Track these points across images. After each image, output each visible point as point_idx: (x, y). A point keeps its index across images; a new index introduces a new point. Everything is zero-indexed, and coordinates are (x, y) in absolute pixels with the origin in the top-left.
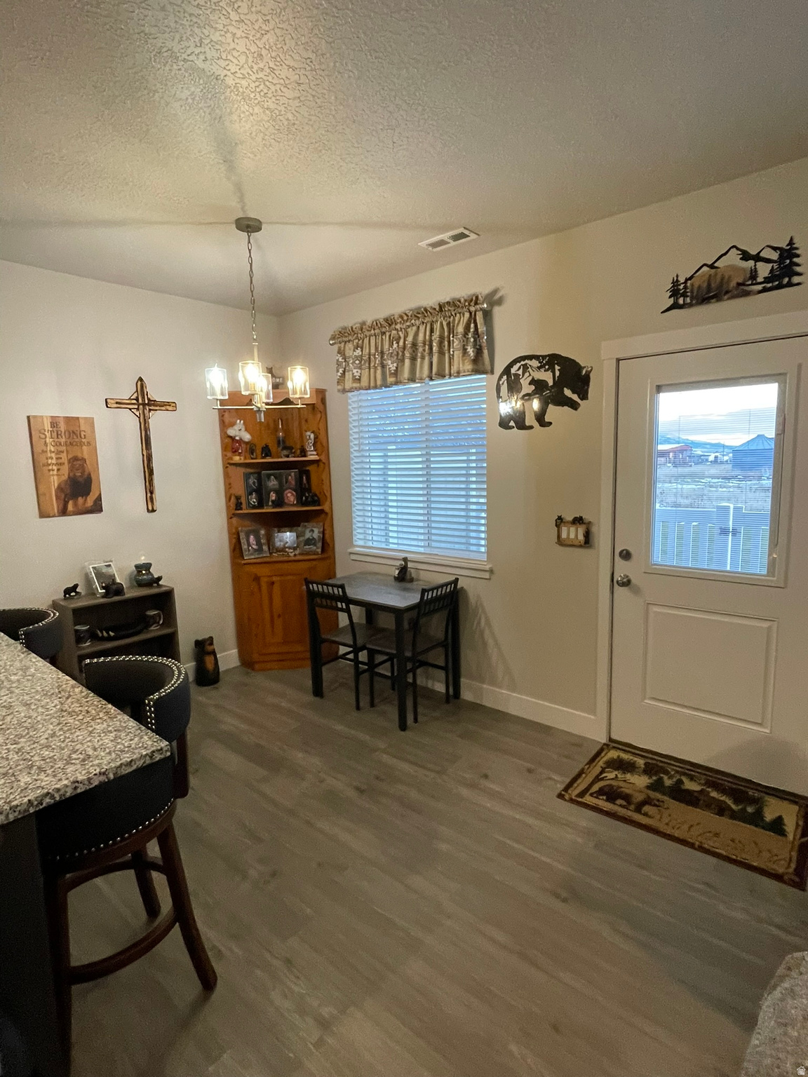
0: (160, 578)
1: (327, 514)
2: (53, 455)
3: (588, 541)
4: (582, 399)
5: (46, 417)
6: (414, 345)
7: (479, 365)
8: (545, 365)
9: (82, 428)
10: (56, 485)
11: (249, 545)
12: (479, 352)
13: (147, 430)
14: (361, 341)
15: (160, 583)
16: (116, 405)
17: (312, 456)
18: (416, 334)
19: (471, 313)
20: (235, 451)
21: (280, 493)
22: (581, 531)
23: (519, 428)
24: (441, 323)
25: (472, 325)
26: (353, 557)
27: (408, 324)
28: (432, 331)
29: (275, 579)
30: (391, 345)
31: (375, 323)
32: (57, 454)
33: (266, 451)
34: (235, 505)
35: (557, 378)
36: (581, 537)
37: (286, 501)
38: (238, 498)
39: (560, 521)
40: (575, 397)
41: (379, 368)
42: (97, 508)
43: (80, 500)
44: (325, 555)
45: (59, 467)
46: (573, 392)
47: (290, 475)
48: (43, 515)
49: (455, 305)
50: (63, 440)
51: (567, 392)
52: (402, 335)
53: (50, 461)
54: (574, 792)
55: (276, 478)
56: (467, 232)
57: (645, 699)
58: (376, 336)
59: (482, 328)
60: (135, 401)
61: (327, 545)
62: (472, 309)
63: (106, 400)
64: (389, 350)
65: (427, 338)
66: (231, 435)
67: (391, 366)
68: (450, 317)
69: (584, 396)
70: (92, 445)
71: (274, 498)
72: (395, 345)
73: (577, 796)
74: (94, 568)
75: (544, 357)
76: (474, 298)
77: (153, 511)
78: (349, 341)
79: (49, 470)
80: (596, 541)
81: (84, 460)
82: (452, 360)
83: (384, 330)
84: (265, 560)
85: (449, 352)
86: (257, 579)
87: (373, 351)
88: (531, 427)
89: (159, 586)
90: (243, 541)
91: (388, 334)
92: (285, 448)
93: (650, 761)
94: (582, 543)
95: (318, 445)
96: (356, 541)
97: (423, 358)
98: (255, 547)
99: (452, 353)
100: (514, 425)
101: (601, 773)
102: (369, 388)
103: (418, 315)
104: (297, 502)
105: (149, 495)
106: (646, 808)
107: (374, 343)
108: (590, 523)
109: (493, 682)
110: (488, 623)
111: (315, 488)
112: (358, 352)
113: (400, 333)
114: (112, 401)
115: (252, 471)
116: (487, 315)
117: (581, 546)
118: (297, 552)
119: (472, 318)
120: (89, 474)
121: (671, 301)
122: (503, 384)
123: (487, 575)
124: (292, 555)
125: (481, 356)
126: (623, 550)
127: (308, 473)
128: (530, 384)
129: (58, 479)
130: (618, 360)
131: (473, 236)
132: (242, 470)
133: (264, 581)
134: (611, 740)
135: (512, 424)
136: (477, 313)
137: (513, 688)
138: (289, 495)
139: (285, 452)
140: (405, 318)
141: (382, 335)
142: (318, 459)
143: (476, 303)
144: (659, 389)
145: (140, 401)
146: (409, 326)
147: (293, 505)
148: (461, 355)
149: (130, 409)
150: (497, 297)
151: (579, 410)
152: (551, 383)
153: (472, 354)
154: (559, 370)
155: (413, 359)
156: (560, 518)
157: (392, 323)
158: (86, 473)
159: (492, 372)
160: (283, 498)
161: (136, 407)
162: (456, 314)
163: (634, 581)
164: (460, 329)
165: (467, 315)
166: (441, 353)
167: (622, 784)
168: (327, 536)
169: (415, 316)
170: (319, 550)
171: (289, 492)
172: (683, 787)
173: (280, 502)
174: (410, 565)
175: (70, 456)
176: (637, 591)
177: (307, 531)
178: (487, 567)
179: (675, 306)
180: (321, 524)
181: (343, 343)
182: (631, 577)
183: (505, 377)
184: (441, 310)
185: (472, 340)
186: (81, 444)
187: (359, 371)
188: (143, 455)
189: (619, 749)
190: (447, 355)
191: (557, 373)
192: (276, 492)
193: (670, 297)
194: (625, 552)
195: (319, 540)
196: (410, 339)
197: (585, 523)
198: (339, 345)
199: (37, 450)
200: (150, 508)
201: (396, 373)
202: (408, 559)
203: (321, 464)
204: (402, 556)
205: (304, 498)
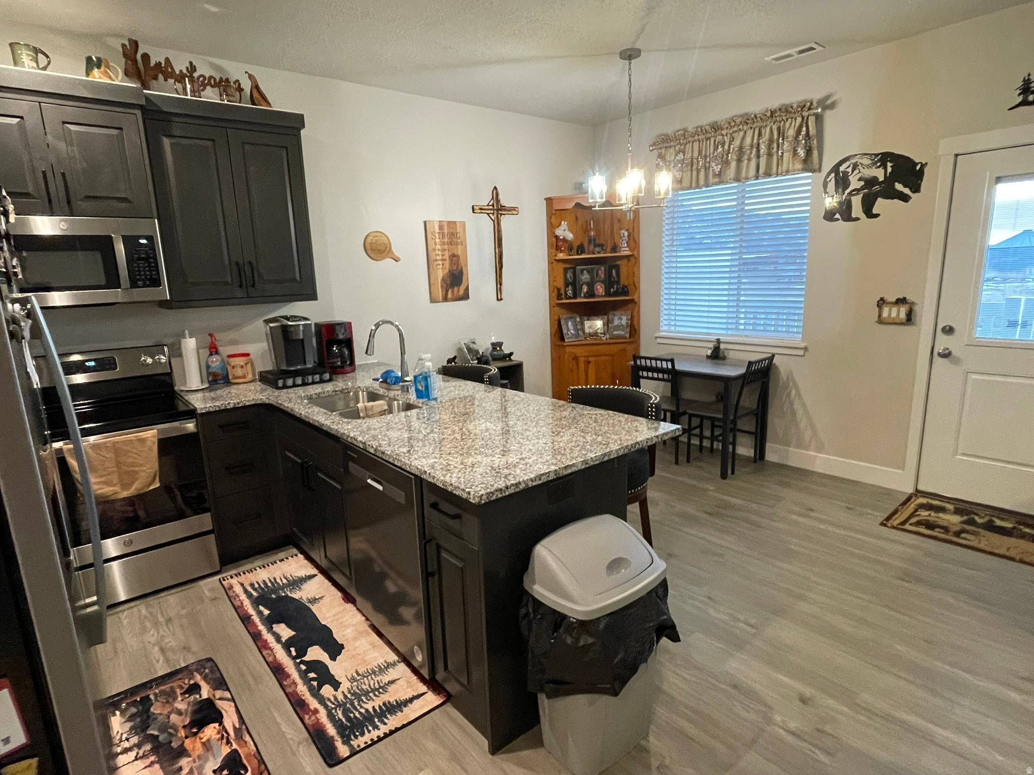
0: (511, 354)
1: (636, 303)
2: (440, 253)
3: (910, 318)
4: (914, 192)
5: (436, 221)
6: (741, 148)
7: (808, 165)
8: (876, 163)
9: (458, 231)
10: (441, 276)
11: (568, 330)
12: (809, 152)
13: (499, 231)
14: (683, 146)
15: (512, 357)
16: (479, 211)
17: (625, 251)
18: (743, 138)
19: (803, 118)
20: (558, 249)
21: (591, 285)
22: (903, 311)
23: (845, 220)
24: (771, 128)
25: (804, 129)
26: (659, 341)
27: (735, 129)
28: (760, 135)
29: (591, 359)
30: (716, 148)
31: (699, 130)
32: (442, 252)
33: (581, 249)
34: (557, 294)
35: (888, 175)
36: (903, 315)
37: (596, 293)
38: (559, 290)
39: (882, 303)
40: (907, 191)
41: (703, 170)
42: (466, 297)
43: (456, 289)
44: (631, 340)
45: (443, 262)
46: (905, 186)
47: (600, 269)
48: (433, 301)
49: (787, 111)
50: (446, 240)
51: (899, 187)
52: (727, 140)
53: (438, 258)
54: (896, 521)
55: (588, 272)
56: (814, 46)
57: (956, 454)
58: (699, 142)
59: (812, 131)
60: (491, 207)
61: (634, 330)
62: (805, 114)
63: (473, 206)
64: (714, 153)
65: (755, 141)
66: (558, 234)
67: (715, 168)
68: (780, 122)
69: (916, 189)
70: (463, 244)
71: (585, 290)
72: (720, 149)
73: (898, 524)
74: (465, 344)
75: (876, 155)
76: (809, 104)
77: (501, 299)
78: (670, 147)
79: (437, 265)
80: (918, 319)
81: (459, 256)
82: (780, 161)
83: (709, 135)
84: (580, 343)
85: (778, 153)
86: (576, 358)
87: (696, 154)
88: (857, 219)
89: (510, 360)
90: (564, 327)
91: (712, 140)
92: (596, 246)
93: (958, 506)
94: (904, 321)
95: (632, 242)
96: (662, 327)
97: (749, 159)
98: (572, 331)
99: (780, 154)
100: (840, 217)
101: (916, 510)
102: (690, 188)
103: (747, 121)
104: (605, 293)
105: (499, 286)
106: (963, 535)
107: (697, 149)
108: (913, 303)
109: (799, 445)
110: (799, 394)
111: (624, 280)
112: (681, 156)
113: (725, 138)
114: (477, 208)
115: (569, 266)
116: (819, 118)
117: (902, 324)
118: (608, 336)
119: (805, 121)
120: (461, 267)
121: (1020, 98)
122: (830, 181)
123: (801, 352)
124: (604, 338)
125: (811, 156)
126: (946, 327)
127: (617, 268)
128: (859, 180)
129: (443, 272)
130: (957, 155)
131: (819, 49)
132: (562, 266)
133: (582, 360)
134: (917, 490)
135: (837, 216)
136: (810, 117)
137: (820, 450)
138: (599, 287)
139: (597, 249)
140: (733, 124)
141: (706, 140)
142: (631, 254)
143: (809, 109)
144: (998, 179)
145: (495, 208)
146: (735, 132)
147: (601, 296)
148: (791, 156)
149: (488, 214)
150: (829, 102)
151: (909, 202)
152: (881, 179)
153: (802, 155)
154: (891, 166)
155: (739, 161)
156: (882, 299)
157: (718, 129)
158: (460, 267)
159: (820, 170)
160: (593, 290)
161: (492, 212)
162: (787, 120)
163: (954, 353)
164: (791, 132)
165: (799, 120)
166: (770, 155)
167: (937, 519)
168: (635, 323)
169: (745, 122)
170: (628, 335)
171: (599, 285)
172: (995, 525)
173: (591, 294)
174: (722, 346)
175: (451, 253)
176: (957, 361)
177: (616, 318)
178: (803, 345)
179: (1025, 103)
180: (629, 312)
181: (664, 149)
182: (951, 349)
183: (833, 175)
184: (772, 116)
185: (803, 142)
186: (457, 244)
187: (681, 173)
188: (495, 252)
189: (927, 497)
190: (775, 157)
191: (889, 170)
192: (588, 284)
193: (1020, 94)
194: (948, 328)
195: (627, 327)
196: (737, 143)
197: (908, 303)
198: (660, 151)
199: (430, 249)
200: (499, 297)
201: (720, 175)
202: (718, 341)
203: (632, 259)
204: (714, 338)
205: (612, 290)
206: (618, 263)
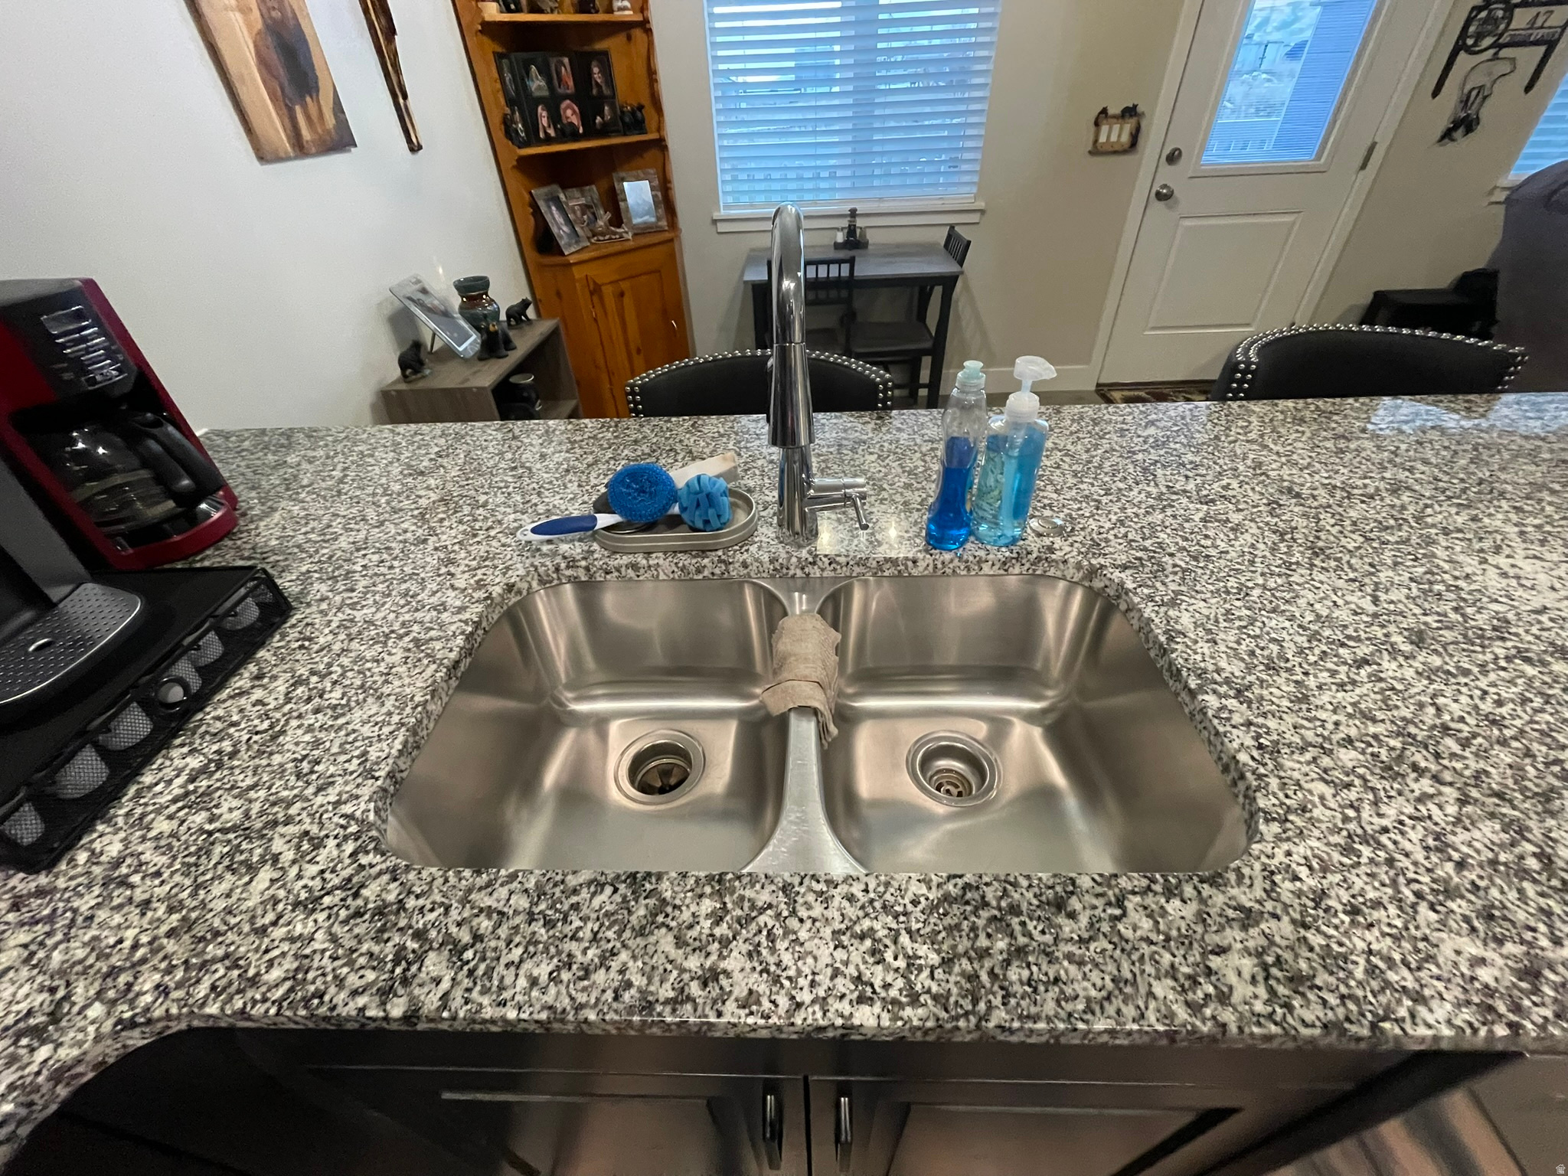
1: (659, 148)
3: (1134, 142)
11: (557, 225)
17: (621, 10)
21: (554, 107)
22: (1128, 127)
26: (722, 227)
29: (622, 285)
36: (1125, 138)
37: (568, 129)
39: (1102, 117)
44: (676, 232)
47: (562, 64)
48: (261, 157)
71: (545, 121)
77: (420, 147)
80: (1143, 142)
86: (596, 290)
90: (549, 217)
94: (1126, 146)
98: (565, 228)
104: (586, 128)
108: (1145, 113)
111: (627, 92)
117: (1124, 152)
123: (975, 219)
126: (1172, 151)
127: (603, 58)
133: (608, 291)
134: (1099, 385)
138: (565, 113)
156: (1103, 111)
160: (560, 121)
171: (568, 107)
174: (860, 223)
177: (627, 187)
178: (977, 205)
180: (655, 170)
194: (1174, 153)
197: (1138, 114)
200: (414, 144)
202: (853, 213)
203: (637, 33)
204: (845, 208)
205: (599, 119)
206: (600, 46)
